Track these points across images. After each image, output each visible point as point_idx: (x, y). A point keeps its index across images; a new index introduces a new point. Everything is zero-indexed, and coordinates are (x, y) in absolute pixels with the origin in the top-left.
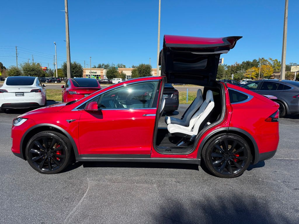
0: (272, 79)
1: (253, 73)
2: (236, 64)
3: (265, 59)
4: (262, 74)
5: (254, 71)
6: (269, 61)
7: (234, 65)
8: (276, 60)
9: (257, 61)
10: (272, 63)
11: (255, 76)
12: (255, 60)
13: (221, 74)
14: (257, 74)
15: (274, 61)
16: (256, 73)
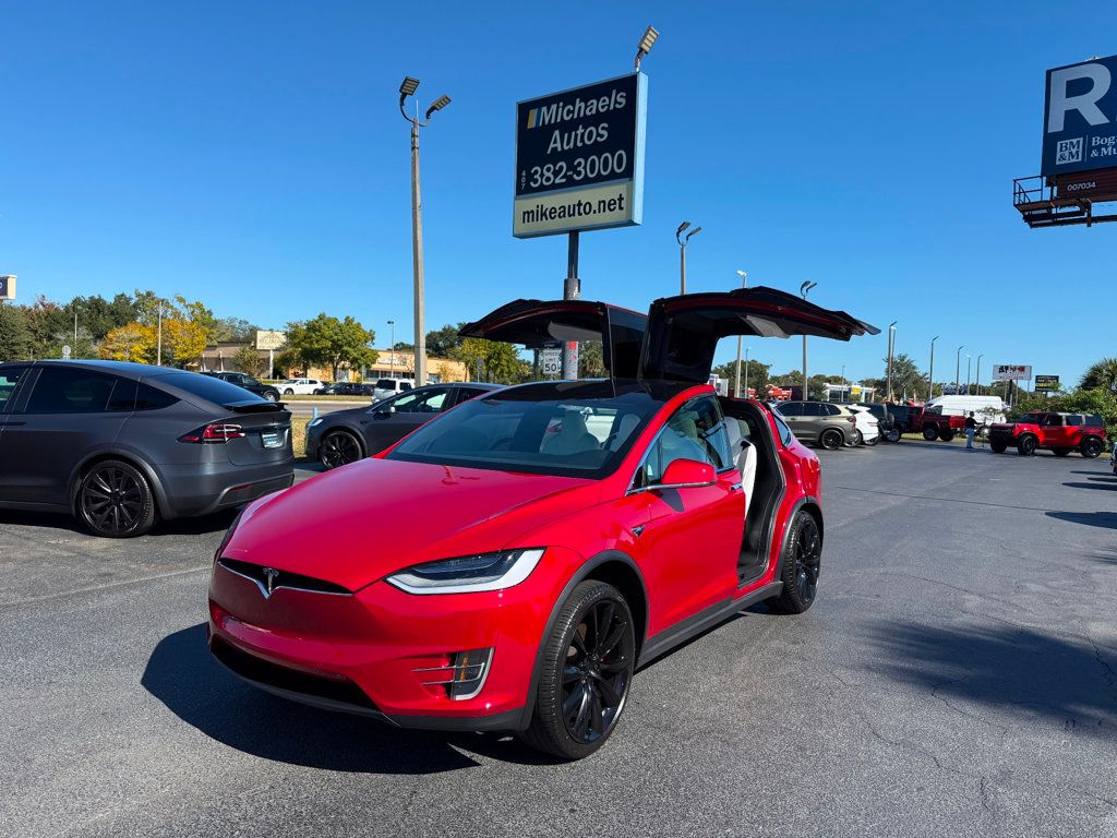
0: (191, 368)
1: (138, 348)
2: (42, 304)
3: (159, 295)
4: (169, 350)
5: (138, 339)
6: (177, 305)
7: (36, 307)
8: (199, 306)
9: (133, 302)
10: (185, 311)
11: (146, 358)
12: (123, 295)
13: (13, 344)
14: (152, 351)
15: (192, 306)
16: (146, 347)
